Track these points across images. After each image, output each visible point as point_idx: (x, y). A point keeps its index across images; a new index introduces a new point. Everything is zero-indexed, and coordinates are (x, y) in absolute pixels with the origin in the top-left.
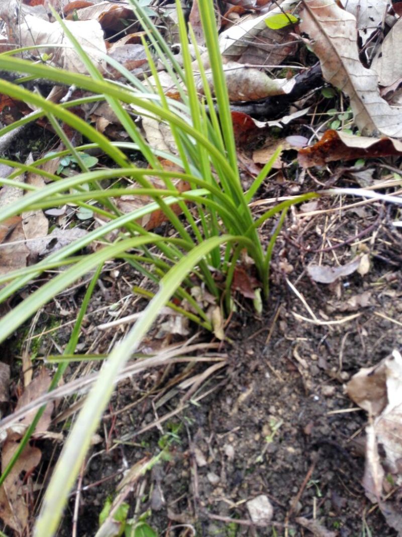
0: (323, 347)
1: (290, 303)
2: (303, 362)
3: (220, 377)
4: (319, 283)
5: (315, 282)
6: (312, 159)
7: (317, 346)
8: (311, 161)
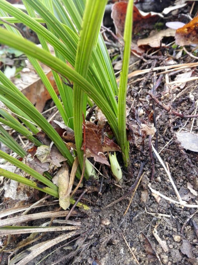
0: (189, 227)
1: (155, 172)
2: (163, 243)
3: (69, 248)
4: (188, 152)
5: (185, 149)
6: (188, 39)
7: (182, 225)
8: (187, 40)
